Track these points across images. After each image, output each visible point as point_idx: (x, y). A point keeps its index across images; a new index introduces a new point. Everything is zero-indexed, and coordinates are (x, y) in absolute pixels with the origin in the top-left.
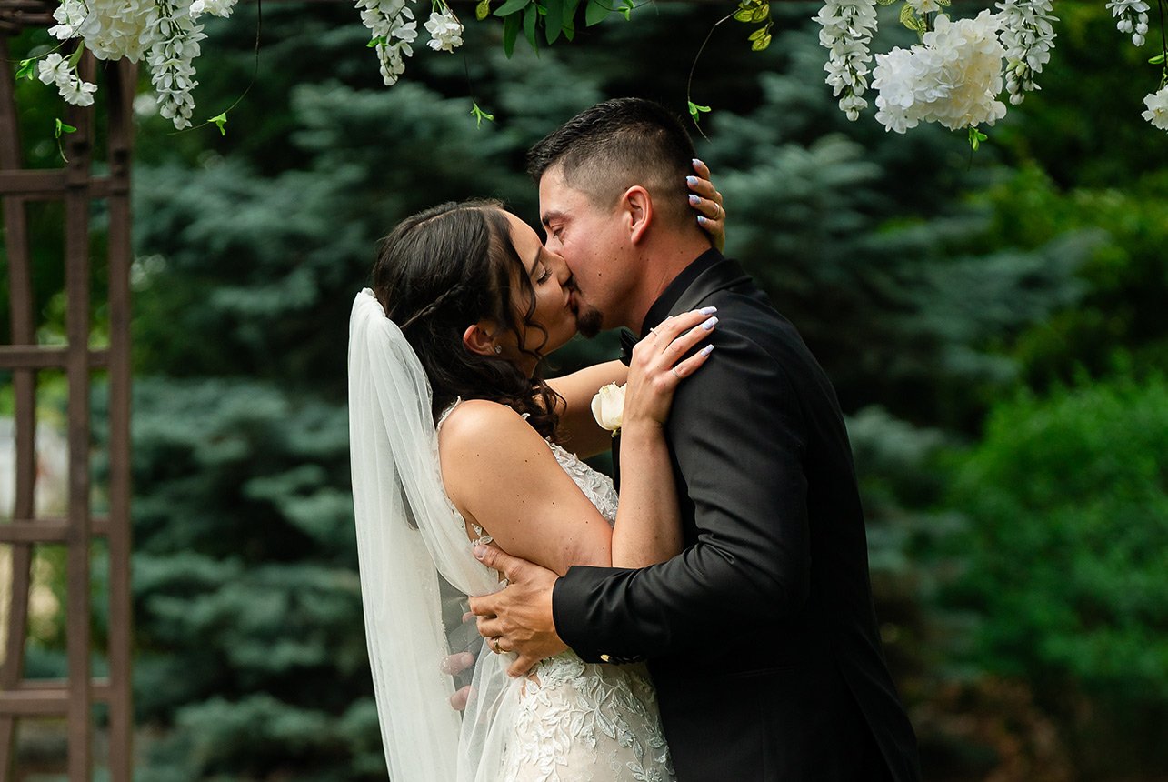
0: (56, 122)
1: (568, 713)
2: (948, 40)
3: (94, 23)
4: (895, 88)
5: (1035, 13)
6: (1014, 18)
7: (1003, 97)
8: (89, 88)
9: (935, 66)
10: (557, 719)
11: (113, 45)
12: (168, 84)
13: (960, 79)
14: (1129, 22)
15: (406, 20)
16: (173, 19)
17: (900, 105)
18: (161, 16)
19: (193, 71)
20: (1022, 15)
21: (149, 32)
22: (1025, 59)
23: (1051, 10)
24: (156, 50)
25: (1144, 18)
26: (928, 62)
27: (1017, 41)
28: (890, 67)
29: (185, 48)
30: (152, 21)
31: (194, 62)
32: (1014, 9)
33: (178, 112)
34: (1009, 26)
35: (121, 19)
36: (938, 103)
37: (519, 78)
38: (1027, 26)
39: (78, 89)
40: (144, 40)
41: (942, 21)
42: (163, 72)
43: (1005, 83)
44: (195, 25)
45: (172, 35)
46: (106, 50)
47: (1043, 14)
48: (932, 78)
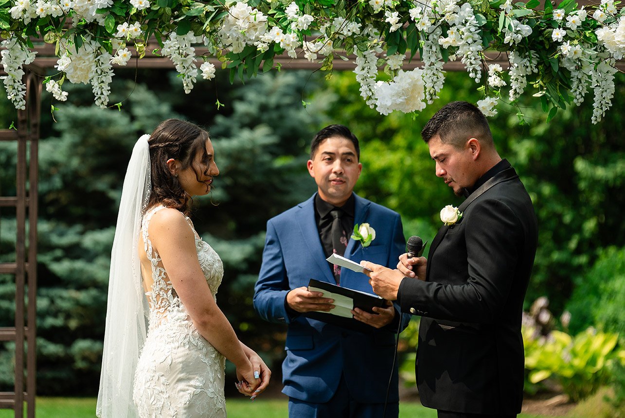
0: (51, 107)
1: (179, 333)
2: (404, 80)
3: (71, 69)
4: (384, 98)
5: (437, 69)
6: (429, 71)
7: (425, 101)
8: (65, 94)
9: (399, 90)
10: (175, 335)
11: (78, 77)
12: (99, 93)
13: (408, 94)
14: (474, 74)
15: (193, 68)
16: (102, 68)
17: (386, 105)
18: (97, 66)
19: (109, 88)
20: (432, 70)
21: (92, 72)
22: (433, 87)
23: (442, 68)
24: (95, 79)
25: (479, 72)
26: (396, 88)
27: (430, 81)
28: (382, 90)
29: (106, 79)
30: (94, 68)
31: (110, 85)
32: (429, 68)
33: (102, 103)
34: (427, 74)
35: (81, 68)
36: (401, 104)
37: (139, 103)
38: (434, 74)
39: (61, 94)
40: (91, 76)
41: (401, 72)
42: (98, 88)
43: (426, 96)
44: (110, 70)
45: (101, 74)
46: (75, 79)
47: (440, 70)
48: (398, 95)
